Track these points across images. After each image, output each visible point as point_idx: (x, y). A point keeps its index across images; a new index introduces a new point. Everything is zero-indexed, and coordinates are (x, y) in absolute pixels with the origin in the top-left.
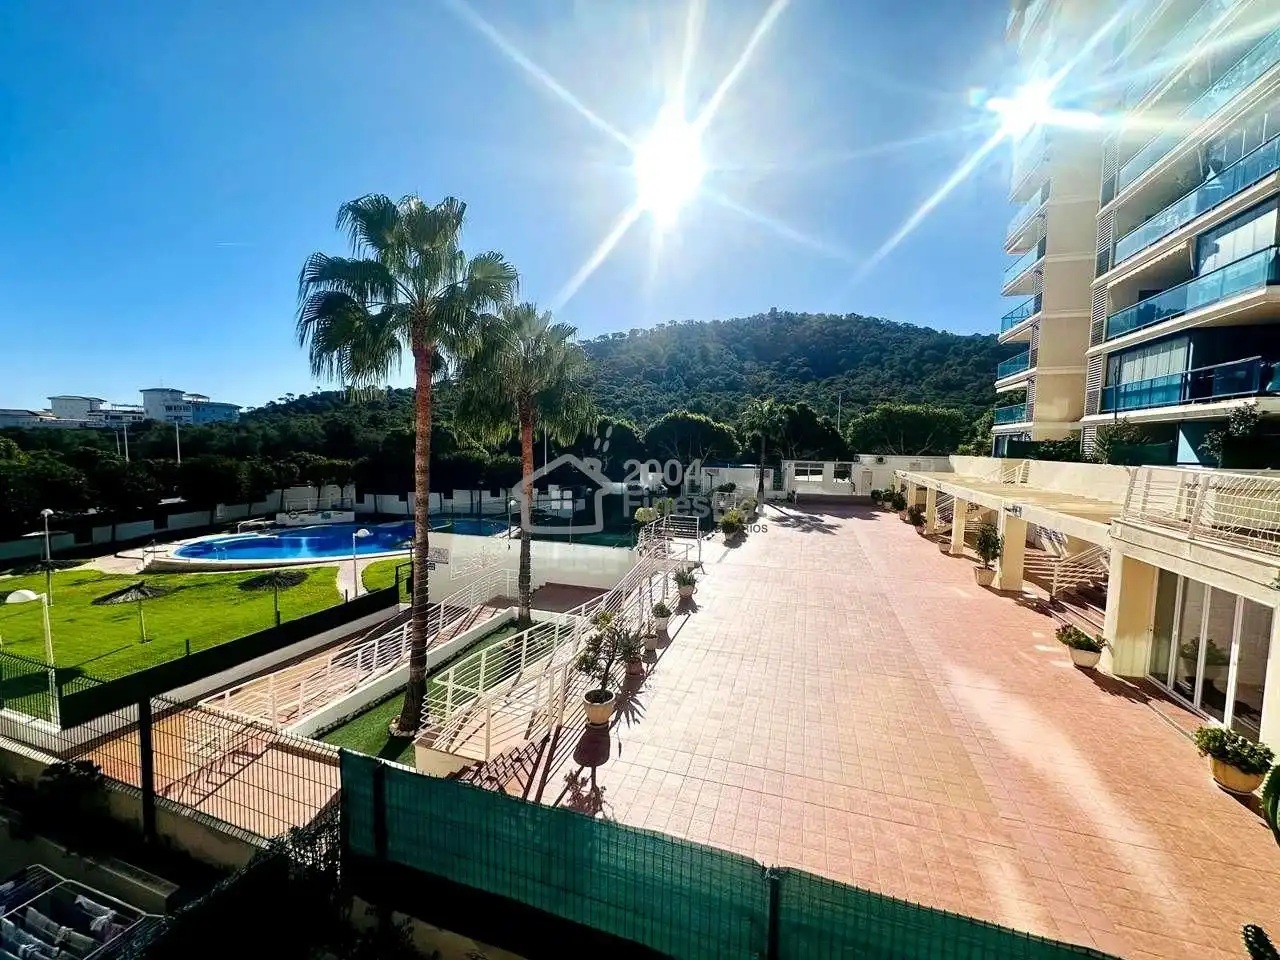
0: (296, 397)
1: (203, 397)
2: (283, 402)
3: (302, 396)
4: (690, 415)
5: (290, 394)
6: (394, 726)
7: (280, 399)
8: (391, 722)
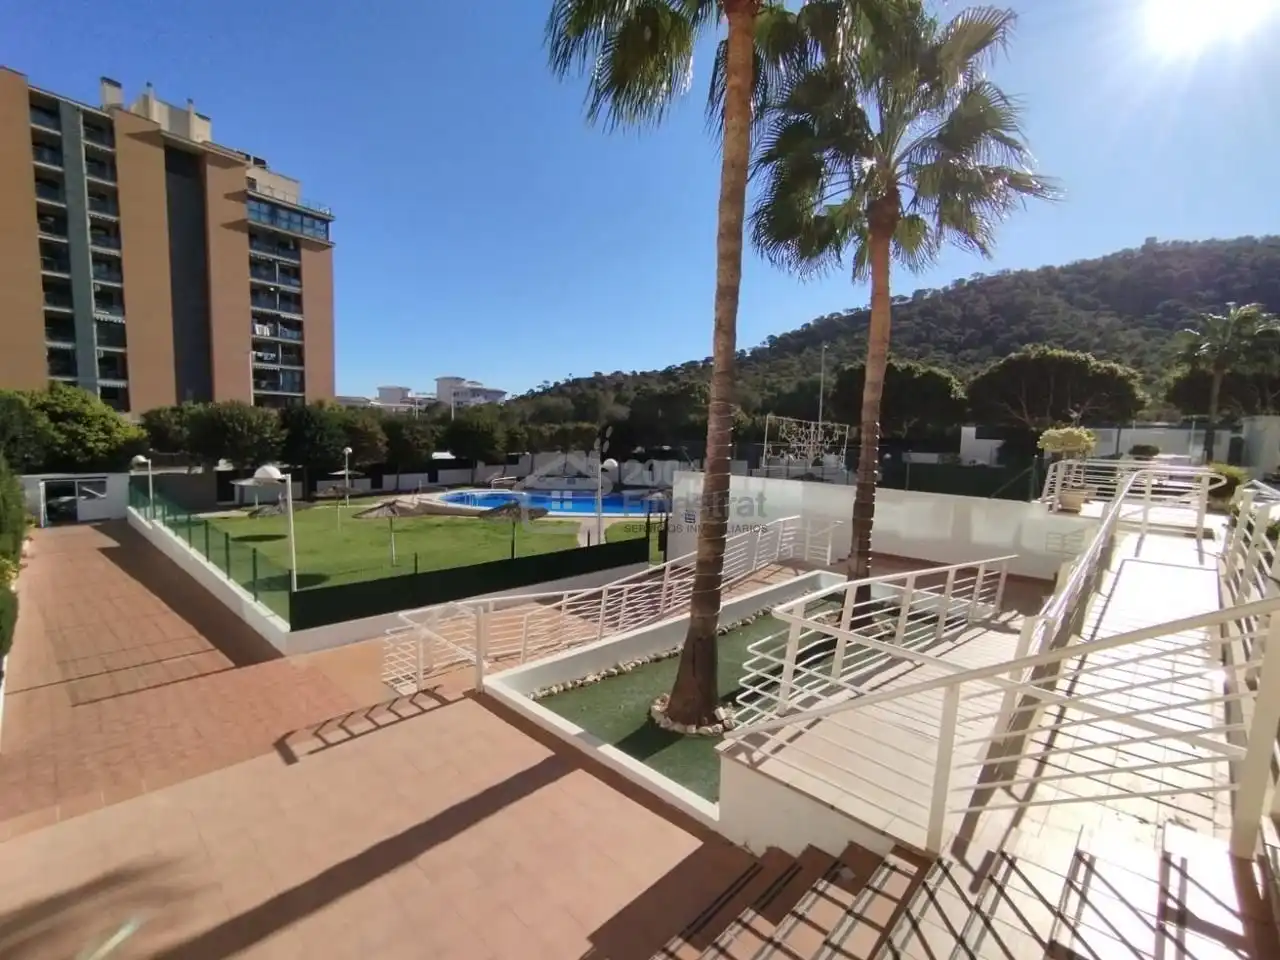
0: (552, 385)
1: (479, 384)
2: (540, 390)
3: (556, 384)
4: (1049, 353)
5: (546, 382)
6: (658, 708)
7: (539, 387)
8: (653, 702)
